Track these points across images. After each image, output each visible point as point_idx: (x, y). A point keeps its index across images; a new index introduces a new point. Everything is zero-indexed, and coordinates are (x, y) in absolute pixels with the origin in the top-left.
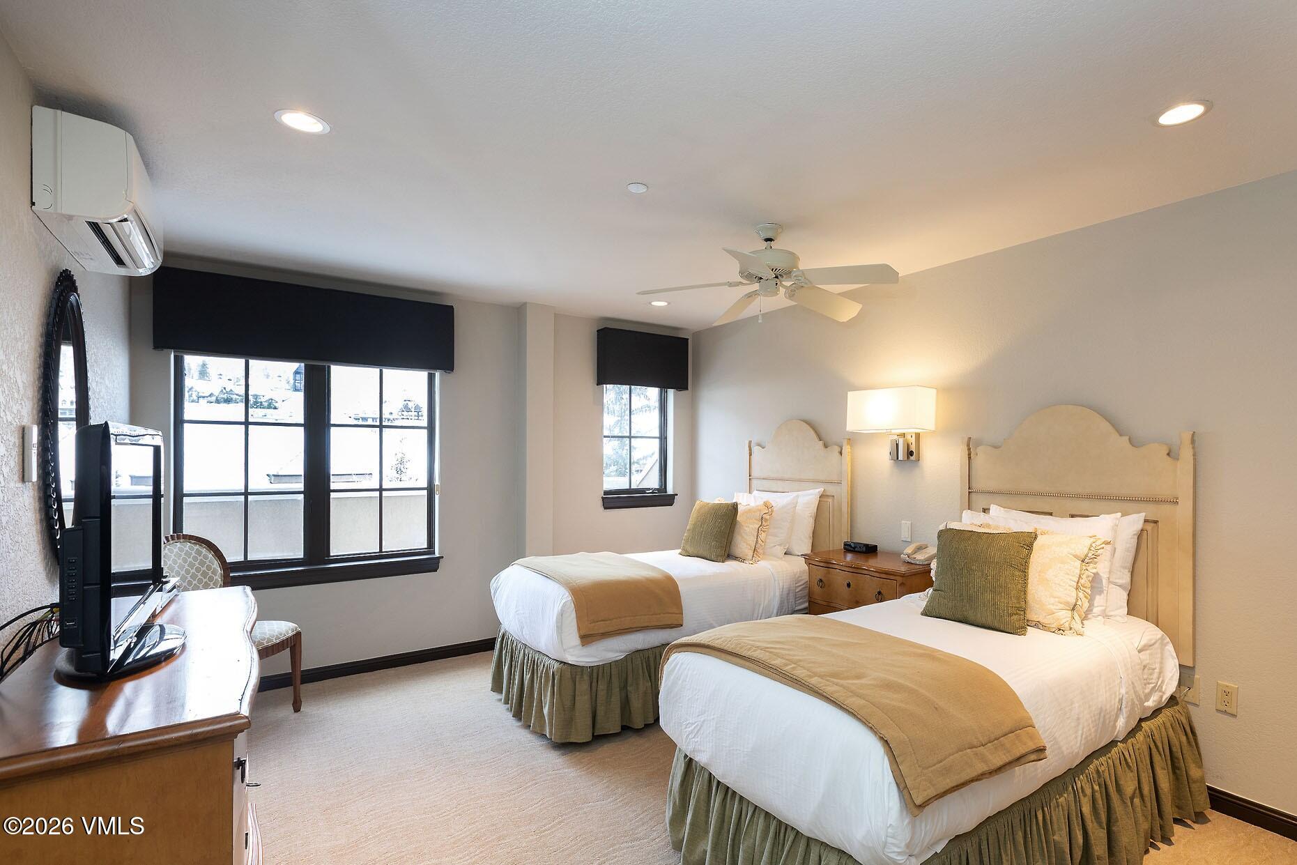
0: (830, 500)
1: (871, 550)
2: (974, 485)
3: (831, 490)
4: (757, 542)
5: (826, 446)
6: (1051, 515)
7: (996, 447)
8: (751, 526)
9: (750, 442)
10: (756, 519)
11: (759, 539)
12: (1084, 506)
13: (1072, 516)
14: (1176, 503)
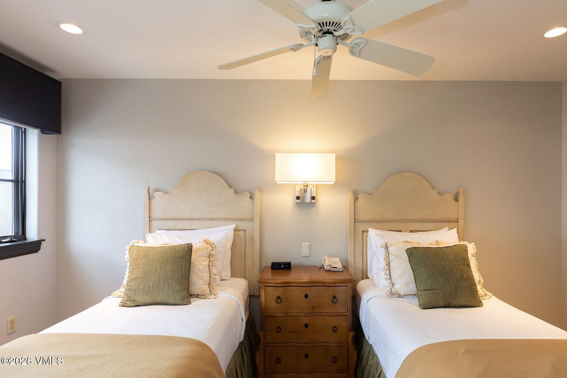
0: (242, 233)
1: (285, 267)
2: (357, 217)
3: (243, 225)
4: (210, 277)
5: (236, 192)
6: (400, 232)
7: (370, 195)
8: (203, 263)
9: (149, 188)
10: (205, 257)
11: (212, 274)
12: (417, 226)
13: (411, 231)
14: (458, 222)
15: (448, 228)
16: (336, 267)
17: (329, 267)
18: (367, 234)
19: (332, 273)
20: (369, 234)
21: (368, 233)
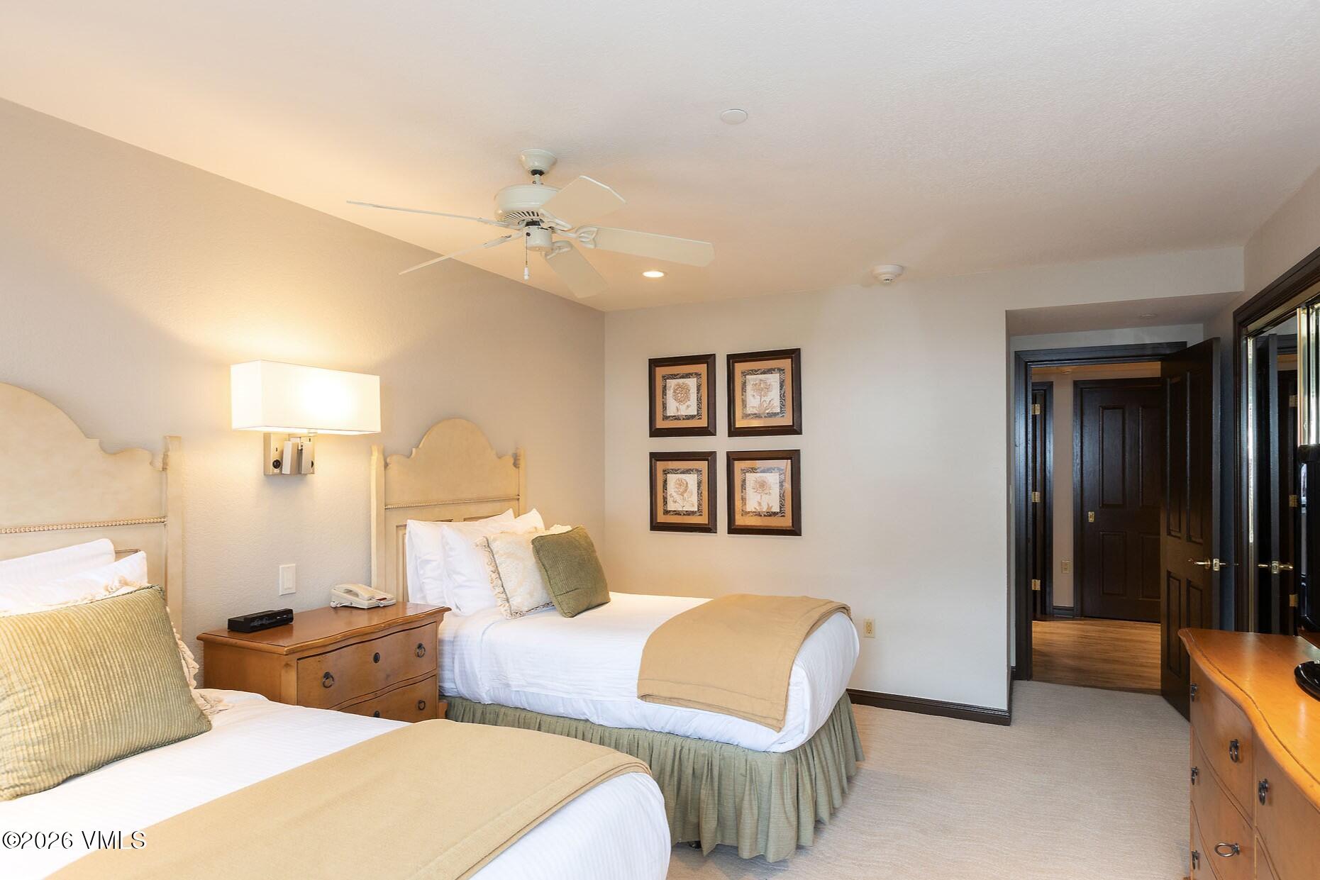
1: (284, 620)
2: (389, 500)
3: (132, 538)
7: (407, 457)
12: (473, 510)
13: (465, 520)
14: (518, 499)
15: (510, 511)
16: (385, 599)
17: (374, 601)
18: (403, 532)
19: (382, 610)
20: (410, 532)
21: (405, 528)
